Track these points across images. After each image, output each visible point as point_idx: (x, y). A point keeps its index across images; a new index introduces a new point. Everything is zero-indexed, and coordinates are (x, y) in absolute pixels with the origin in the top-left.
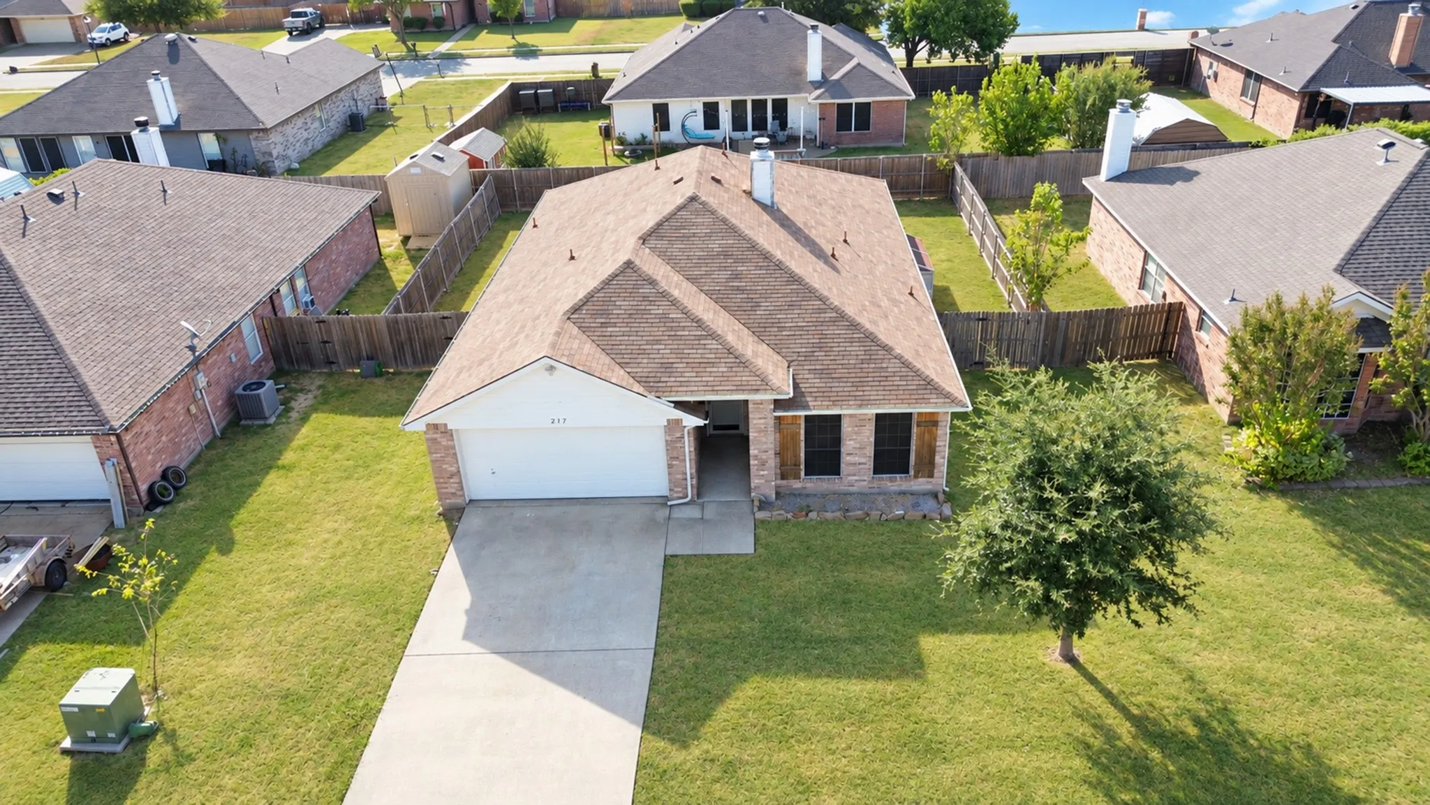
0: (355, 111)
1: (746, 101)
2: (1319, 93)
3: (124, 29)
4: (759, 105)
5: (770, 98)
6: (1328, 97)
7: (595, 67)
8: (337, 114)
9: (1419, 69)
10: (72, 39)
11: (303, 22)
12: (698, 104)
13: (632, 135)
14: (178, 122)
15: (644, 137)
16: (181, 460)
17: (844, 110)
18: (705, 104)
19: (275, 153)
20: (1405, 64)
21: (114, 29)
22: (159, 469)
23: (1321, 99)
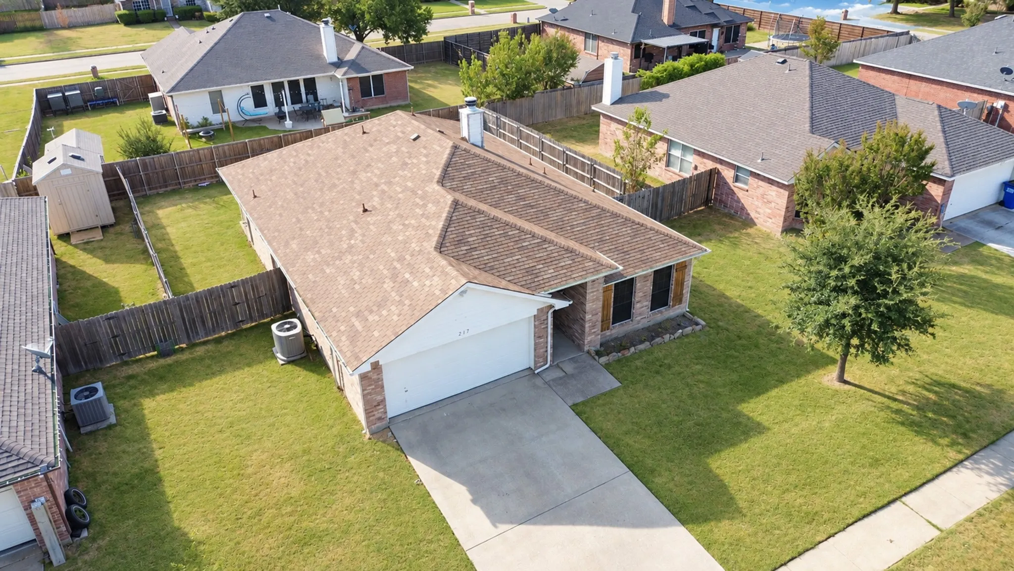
1: (283, 82)
2: (641, 44)
4: (294, 85)
5: (301, 78)
6: (646, 44)
7: (94, 69)
9: (678, 26)
12: (245, 89)
13: (195, 119)
15: (206, 119)
17: (364, 81)
18: (252, 88)
20: (671, 24)
23: (643, 47)
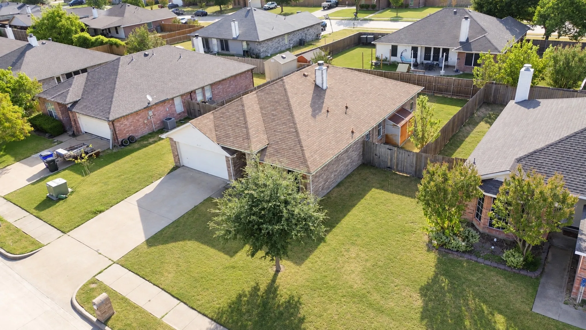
0: (304, 38)
1: (431, 48)
3: (276, 4)
4: (437, 50)
8: (296, 39)
10: (261, 7)
11: (328, 4)
12: (409, 47)
14: (238, 37)
15: (386, 58)
16: (137, 136)
17: (469, 56)
18: (413, 47)
19: (262, 50)
21: (272, 4)
22: (128, 135)
